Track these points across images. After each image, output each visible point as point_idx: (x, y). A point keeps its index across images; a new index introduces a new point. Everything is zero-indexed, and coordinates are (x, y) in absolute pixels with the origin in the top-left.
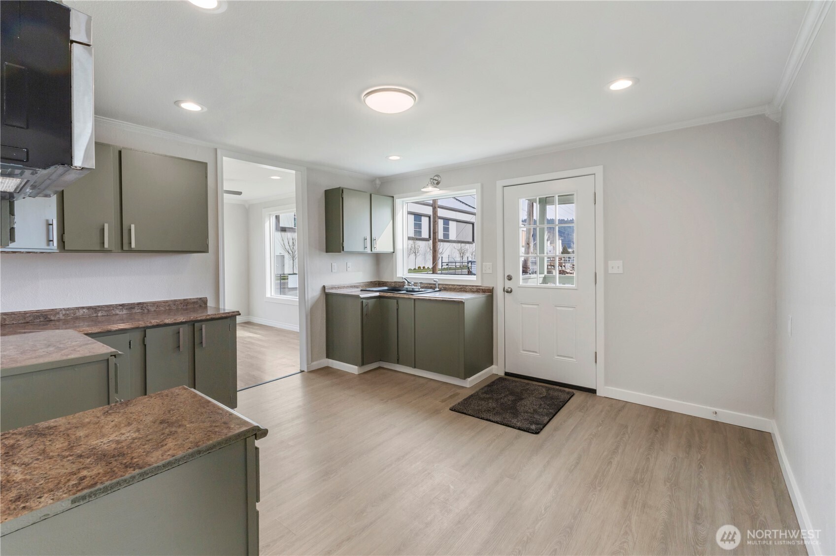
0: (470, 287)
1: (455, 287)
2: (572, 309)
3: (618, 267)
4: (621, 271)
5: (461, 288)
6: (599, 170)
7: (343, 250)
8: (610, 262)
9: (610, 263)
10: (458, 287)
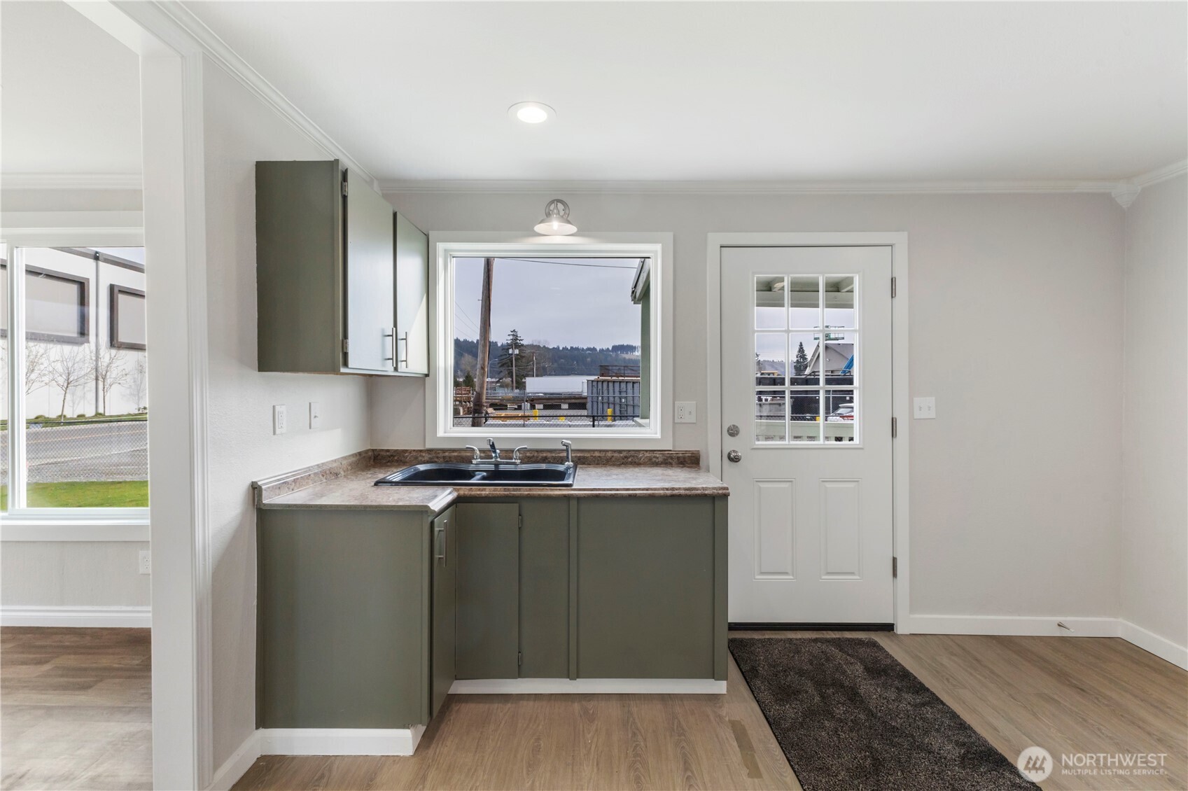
0: (647, 454)
1: (609, 454)
2: (852, 485)
3: (929, 407)
4: (933, 415)
5: (626, 457)
6: (900, 239)
7: (346, 364)
8: (916, 399)
9: (918, 401)
10: (616, 455)
